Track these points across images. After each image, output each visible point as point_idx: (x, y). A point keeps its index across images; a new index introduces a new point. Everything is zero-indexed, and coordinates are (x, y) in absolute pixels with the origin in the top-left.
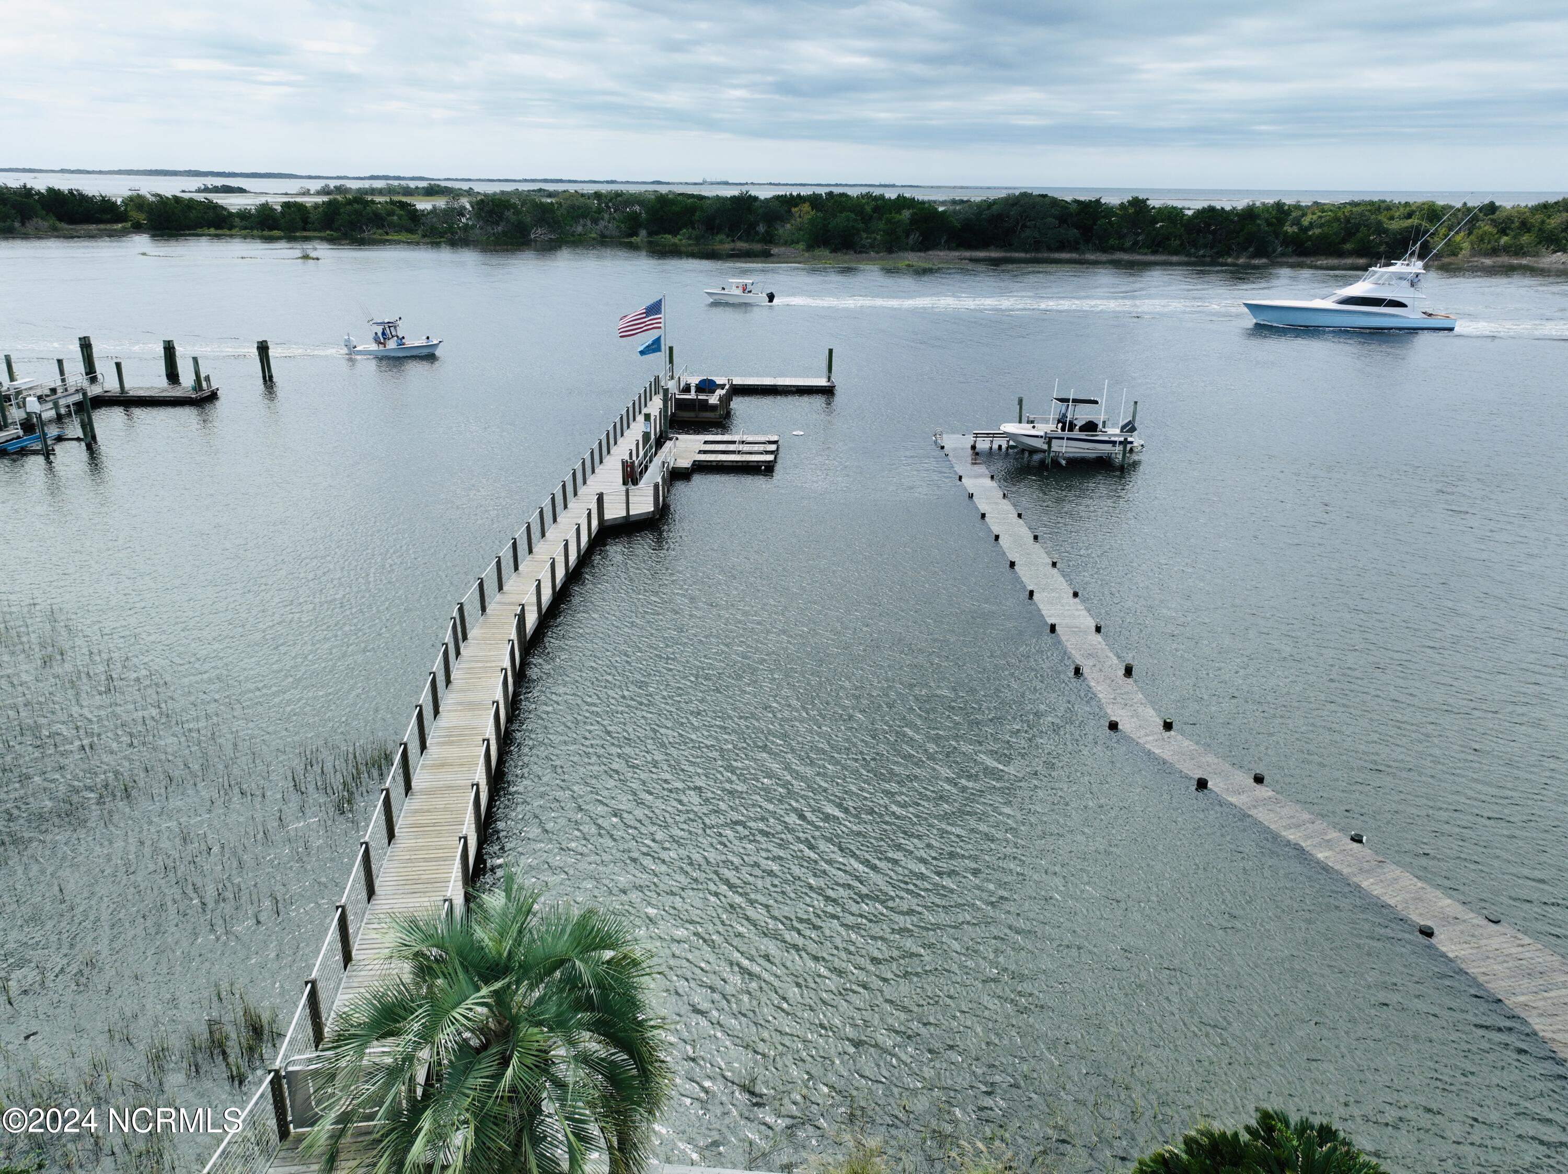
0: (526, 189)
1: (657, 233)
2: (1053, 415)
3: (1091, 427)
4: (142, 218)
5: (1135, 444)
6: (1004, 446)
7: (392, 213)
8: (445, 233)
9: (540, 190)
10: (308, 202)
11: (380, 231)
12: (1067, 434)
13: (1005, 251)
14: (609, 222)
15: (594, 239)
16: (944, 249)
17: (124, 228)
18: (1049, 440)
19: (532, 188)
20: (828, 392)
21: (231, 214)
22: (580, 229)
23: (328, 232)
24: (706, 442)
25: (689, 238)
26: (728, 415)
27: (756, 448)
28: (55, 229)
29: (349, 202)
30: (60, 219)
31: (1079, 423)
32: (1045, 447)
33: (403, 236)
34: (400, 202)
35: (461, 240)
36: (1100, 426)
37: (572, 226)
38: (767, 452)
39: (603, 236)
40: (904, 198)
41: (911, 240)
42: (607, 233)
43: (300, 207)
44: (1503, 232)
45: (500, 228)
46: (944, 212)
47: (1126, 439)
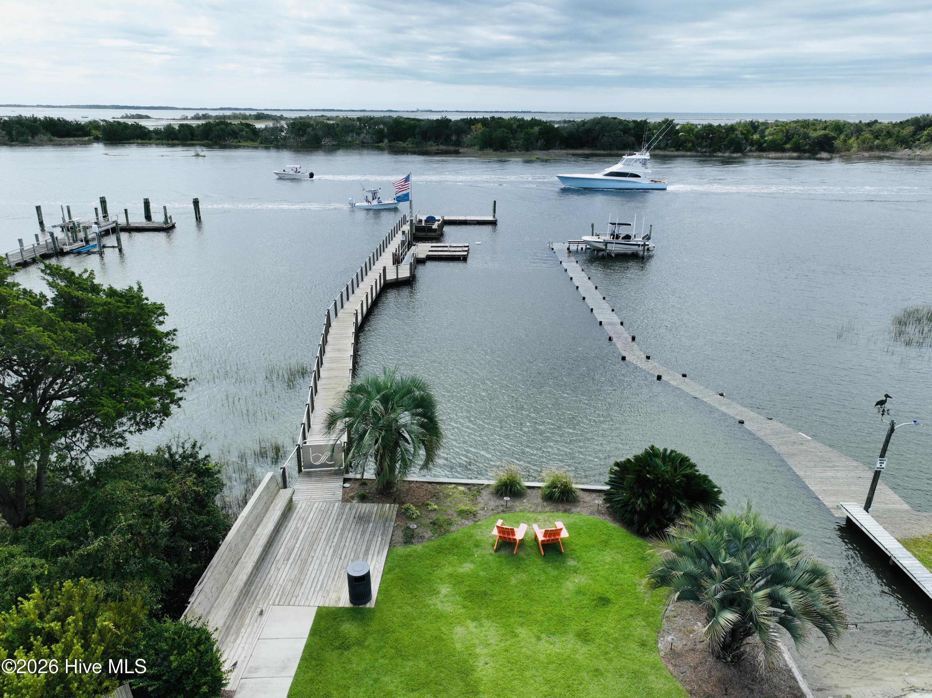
0: (314, 115)
1: (394, 141)
2: (609, 232)
3: (628, 237)
4: (99, 134)
5: (650, 246)
6: (584, 248)
7: (242, 130)
8: (273, 141)
9: (323, 116)
10: (194, 124)
11: (235, 140)
12: (615, 241)
13: (593, 150)
14: (366, 135)
15: (358, 144)
16: (558, 149)
17: (89, 140)
18: (606, 243)
19: (317, 115)
20: (493, 223)
21: (150, 131)
22: (350, 139)
23: (206, 141)
24: (432, 247)
25: (412, 144)
26: (442, 235)
27: (458, 249)
28: (51, 140)
29: (218, 124)
30: (54, 135)
31: (622, 236)
32: (604, 247)
33: (249, 143)
34: (246, 124)
35: (282, 145)
36: (633, 237)
37: (345, 137)
38: (464, 251)
39: (363, 143)
40: (535, 120)
41: (539, 144)
42: (365, 141)
43: (189, 127)
44: (877, 137)
45: (304, 139)
46: (558, 127)
47: (645, 243)
